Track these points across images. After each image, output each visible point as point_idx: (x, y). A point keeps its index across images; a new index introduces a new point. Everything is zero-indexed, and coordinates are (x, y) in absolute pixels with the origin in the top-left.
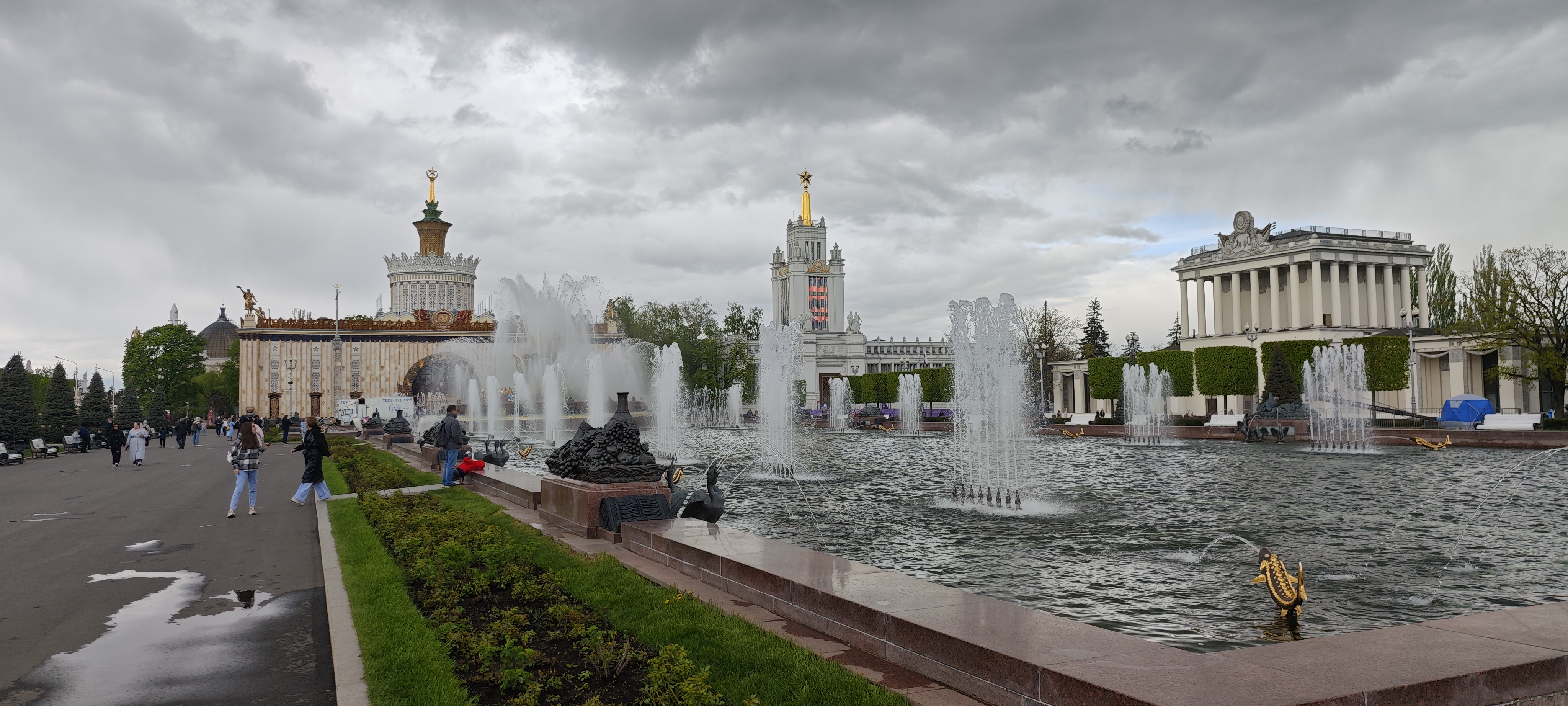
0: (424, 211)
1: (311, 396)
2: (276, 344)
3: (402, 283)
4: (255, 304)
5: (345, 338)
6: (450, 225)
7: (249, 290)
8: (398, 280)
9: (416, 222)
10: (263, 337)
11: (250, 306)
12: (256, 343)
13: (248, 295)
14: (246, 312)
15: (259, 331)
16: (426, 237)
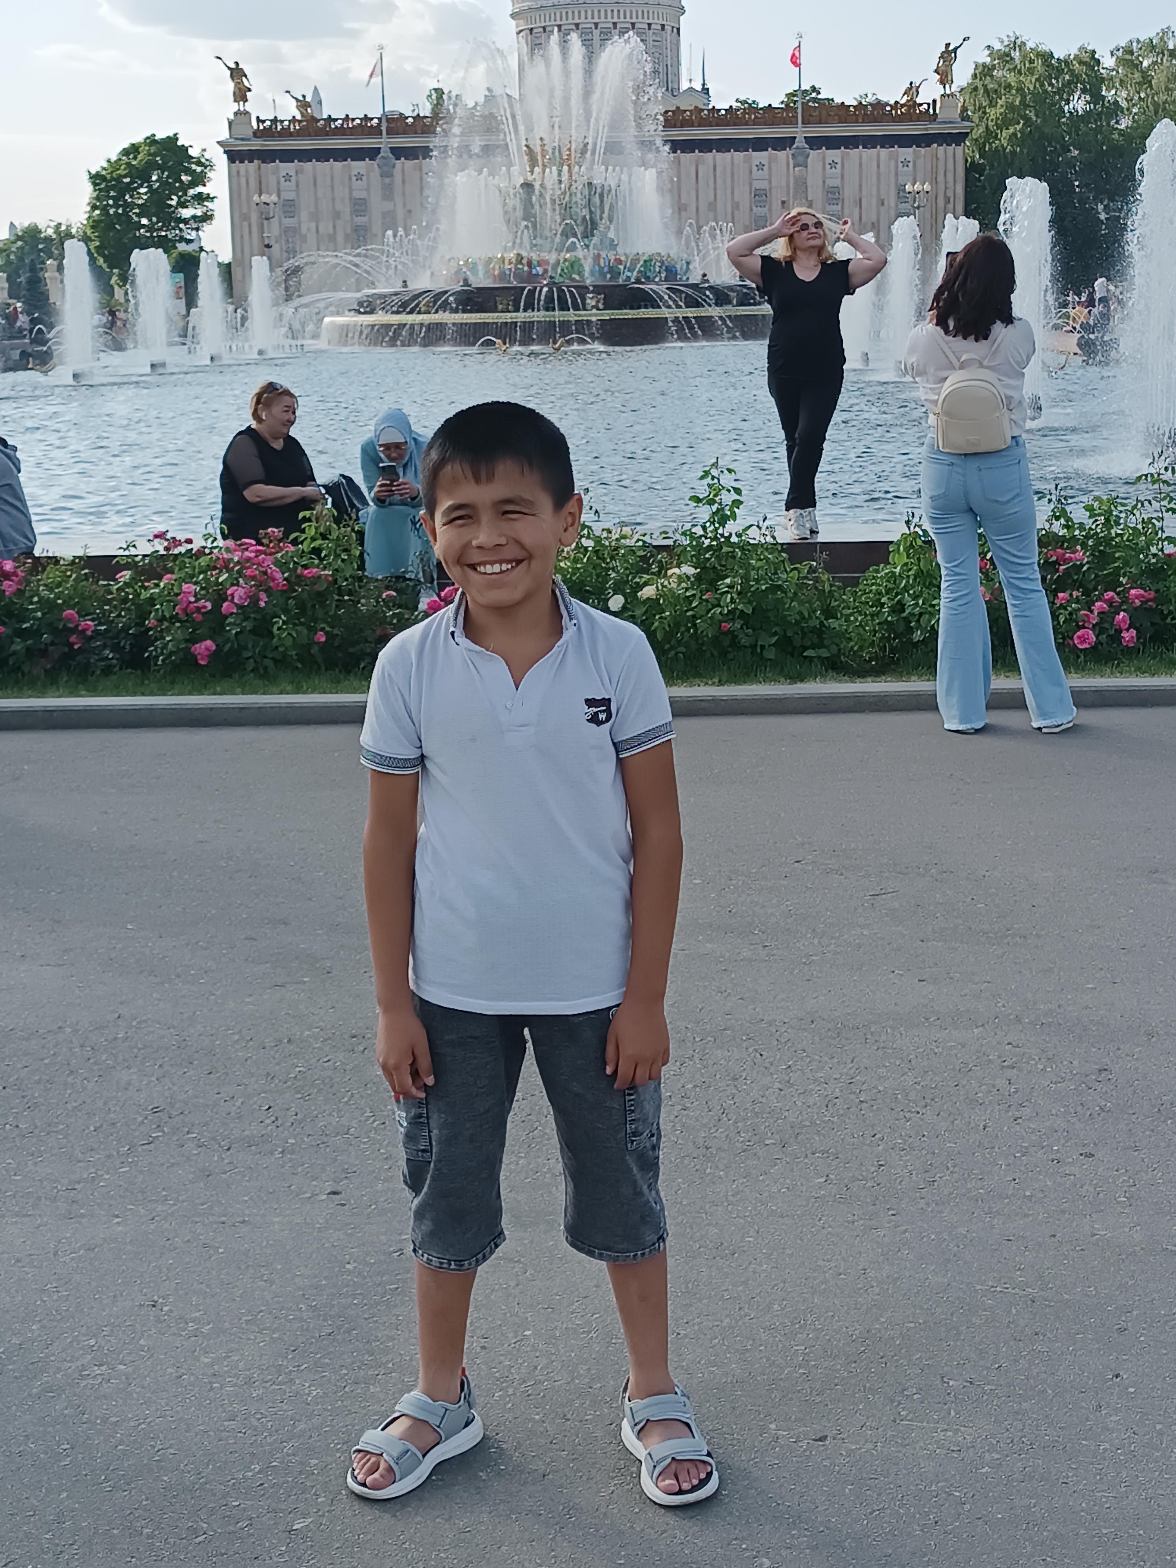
2: (289, 168)
3: (531, 30)
4: (249, 90)
5: (400, 153)
7: (237, 63)
8: (525, 23)
10: (267, 156)
11: (241, 95)
12: (253, 167)
13: (237, 73)
15: (257, 144)
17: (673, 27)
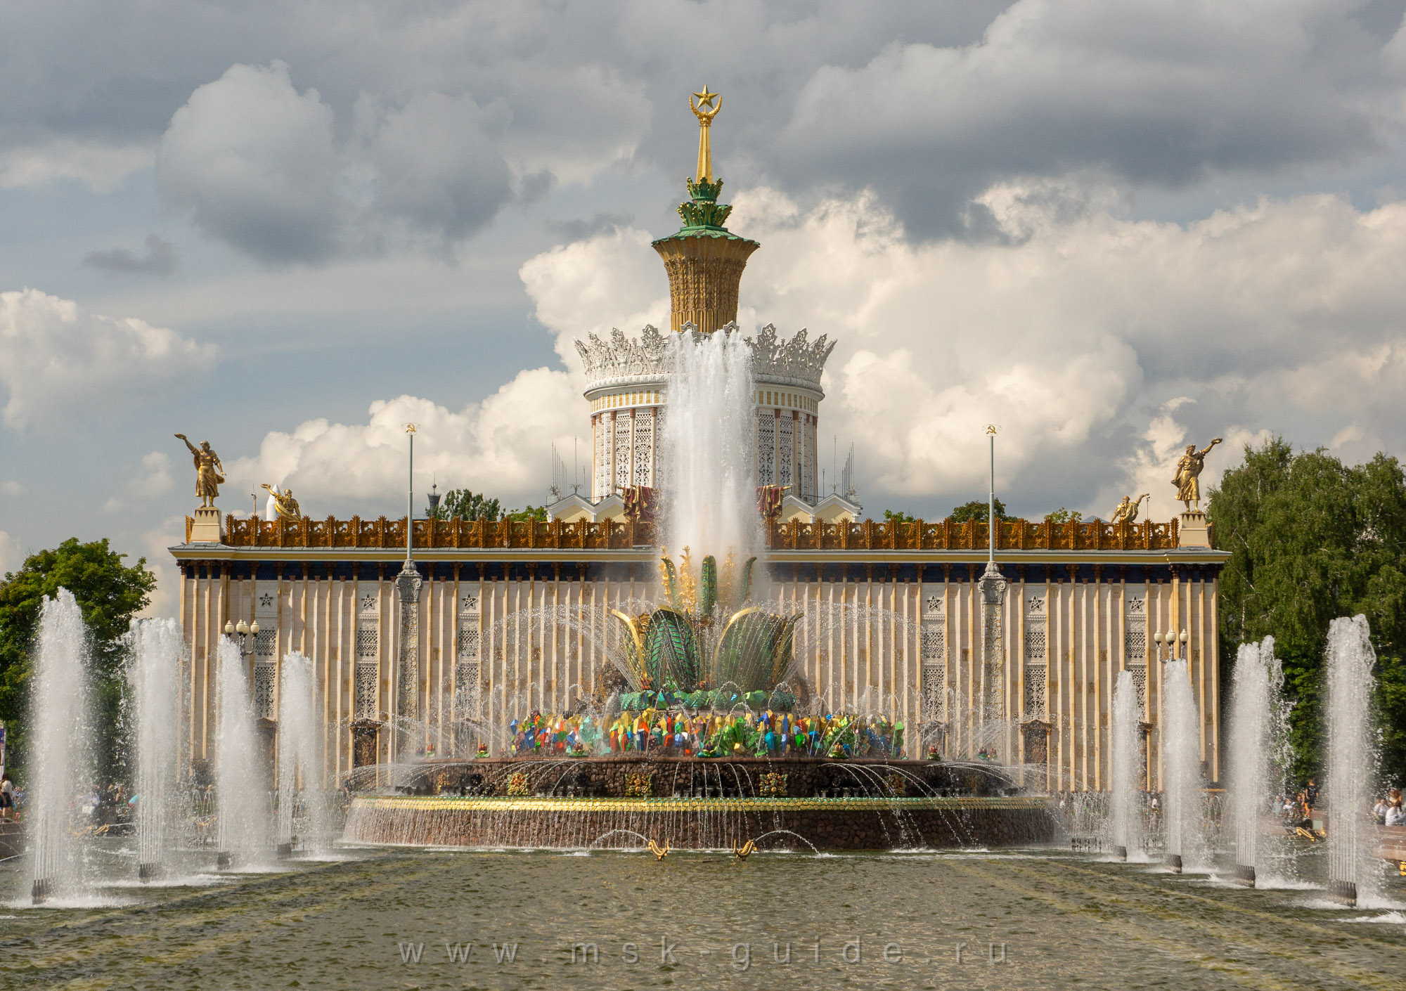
0: (687, 210)
1: (355, 731)
2: (270, 587)
3: (614, 413)
4: (221, 480)
5: (429, 571)
6: (751, 246)
7: (206, 446)
8: (607, 404)
9: (660, 242)
10: (237, 570)
11: (210, 486)
12: (219, 584)
13: (205, 458)
14: (200, 503)
15: (229, 553)
16: (685, 282)
17: (808, 415)
